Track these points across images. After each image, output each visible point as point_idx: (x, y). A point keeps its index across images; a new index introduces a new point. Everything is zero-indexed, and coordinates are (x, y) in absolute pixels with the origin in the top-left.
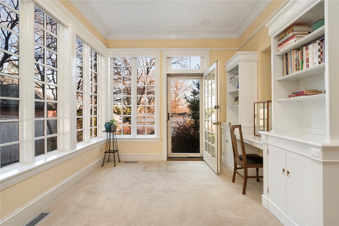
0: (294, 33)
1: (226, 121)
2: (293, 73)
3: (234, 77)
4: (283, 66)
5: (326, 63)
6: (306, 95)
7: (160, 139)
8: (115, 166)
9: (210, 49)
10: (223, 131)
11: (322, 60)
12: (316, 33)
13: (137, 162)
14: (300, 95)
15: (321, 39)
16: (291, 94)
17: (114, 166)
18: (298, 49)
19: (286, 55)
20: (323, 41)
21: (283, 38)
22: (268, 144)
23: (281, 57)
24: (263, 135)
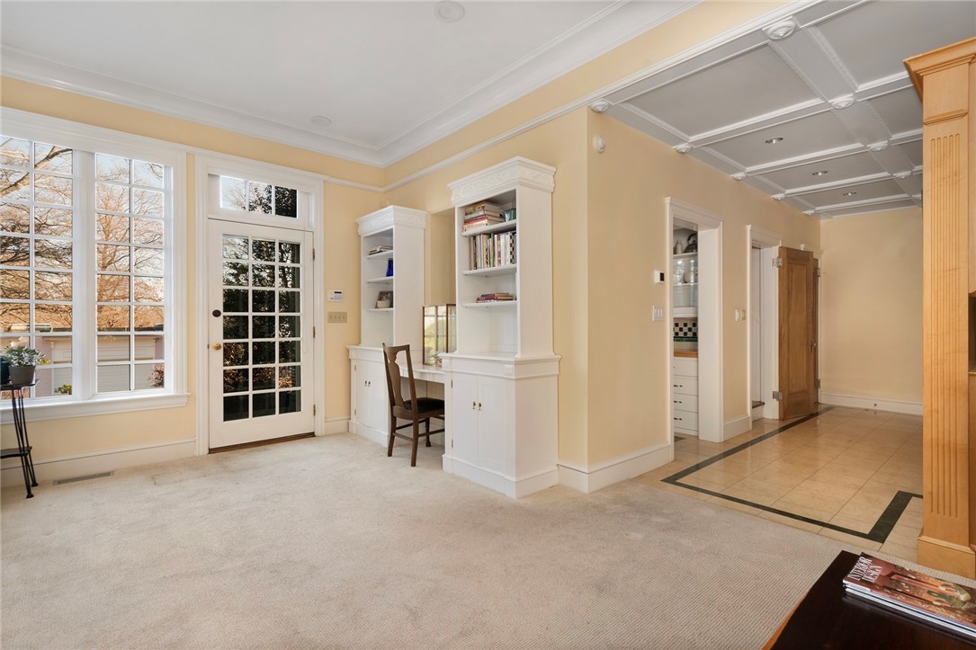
0: (486, 213)
1: (360, 343)
2: (483, 268)
3: (381, 251)
4: (470, 254)
5: (518, 265)
6: (498, 300)
7: (188, 397)
8: (30, 496)
9: (326, 178)
10: (353, 364)
11: (513, 260)
12: (508, 223)
13: (108, 474)
14: (490, 299)
15: (512, 230)
16: (479, 296)
17: (28, 497)
18: (489, 234)
19: (474, 237)
20: (514, 234)
21: (471, 213)
22: (452, 372)
23: (467, 239)
24: (446, 358)
